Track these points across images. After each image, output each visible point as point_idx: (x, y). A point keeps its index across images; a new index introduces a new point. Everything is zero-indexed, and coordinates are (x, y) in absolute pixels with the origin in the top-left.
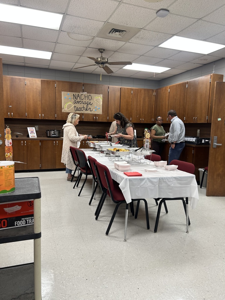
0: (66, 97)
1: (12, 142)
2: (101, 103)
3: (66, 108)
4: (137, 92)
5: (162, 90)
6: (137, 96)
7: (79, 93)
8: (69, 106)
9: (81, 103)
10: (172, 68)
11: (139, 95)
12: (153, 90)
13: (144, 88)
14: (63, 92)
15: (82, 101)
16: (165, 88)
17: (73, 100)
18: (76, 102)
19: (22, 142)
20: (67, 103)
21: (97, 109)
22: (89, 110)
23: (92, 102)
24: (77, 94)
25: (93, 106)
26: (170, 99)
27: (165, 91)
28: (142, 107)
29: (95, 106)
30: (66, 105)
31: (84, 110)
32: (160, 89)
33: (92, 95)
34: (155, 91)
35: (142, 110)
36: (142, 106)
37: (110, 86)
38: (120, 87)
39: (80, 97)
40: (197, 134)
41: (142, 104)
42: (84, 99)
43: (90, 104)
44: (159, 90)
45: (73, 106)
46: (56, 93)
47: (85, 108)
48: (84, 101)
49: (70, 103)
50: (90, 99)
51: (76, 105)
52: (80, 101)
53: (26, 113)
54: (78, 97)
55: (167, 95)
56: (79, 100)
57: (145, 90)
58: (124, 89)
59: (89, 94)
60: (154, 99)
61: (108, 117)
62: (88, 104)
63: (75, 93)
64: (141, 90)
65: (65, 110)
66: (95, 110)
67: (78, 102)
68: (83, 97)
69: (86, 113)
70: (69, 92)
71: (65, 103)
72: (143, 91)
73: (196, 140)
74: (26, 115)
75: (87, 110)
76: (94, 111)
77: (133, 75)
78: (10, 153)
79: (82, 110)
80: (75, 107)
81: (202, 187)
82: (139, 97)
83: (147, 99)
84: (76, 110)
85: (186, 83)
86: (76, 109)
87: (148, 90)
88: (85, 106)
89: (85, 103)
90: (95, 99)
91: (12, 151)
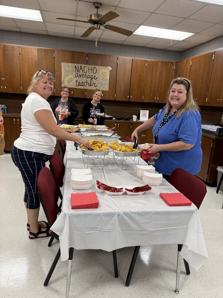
0: (66, 69)
1: (3, 120)
2: (108, 78)
3: (67, 83)
4: (152, 65)
5: (183, 64)
6: (153, 70)
7: (82, 65)
8: (70, 81)
9: (84, 76)
10: (196, 33)
11: (154, 69)
12: (172, 63)
13: (161, 60)
14: (63, 63)
15: (86, 74)
16: (186, 60)
17: (74, 73)
18: (78, 76)
19: (14, 120)
20: (67, 76)
21: (103, 85)
22: (94, 85)
23: (97, 75)
24: (79, 65)
25: (98, 81)
26: (191, 74)
27: (186, 64)
28: (157, 84)
29: (101, 81)
30: (67, 79)
31: (87, 86)
32: (181, 61)
33: (97, 67)
34: (174, 64)
35: (157, 87)
36: (158, 82)
37: (120, 57)
38: (132, 58)
39: (83, 69)
40: (221, 120)
41: (158, 79)
42: (88, 72)
43: (94, 78)
44: (179, 63)
45: (75, 80)
46: (55, 65)
47: (89, 83)
48: (87, 74)
49: (71, 76)
50: (95, 71)
51: (78, 79)
52: (83, 75)
53: (21, 88)
54: (81, 70)
55: (189, 69)
56: (81, 73)
57: (162, 62)
58: (136, 60)
59: (94, 66)
60: (173, 74)
61: (115, 95)
62: (92, 78)
63: (76, 65)
64: (157, 63)
65: (65, 85)
66: (100, 85)
67: (81, 76)
68: (86, 69)
69: (90, 89)
70: (70, 64)
71: (65, 77)
72: (159, 65)
73: (217, 130)
74: (21, 89)
75: (90, 85)
76: (99, 87)
77: (148, 44)
78: (2, 131)
79: (85, 85)
80: (77, 81)
81: (219, 192)
82: (154, 71)
83: (164, 74)
84: (78, 85)
85: (212, 54)
86: (78, 83)
87: (166, 63)
88: (89, 80)
89: (88, 77)
90: (101, 73)
91: (4, 130)
